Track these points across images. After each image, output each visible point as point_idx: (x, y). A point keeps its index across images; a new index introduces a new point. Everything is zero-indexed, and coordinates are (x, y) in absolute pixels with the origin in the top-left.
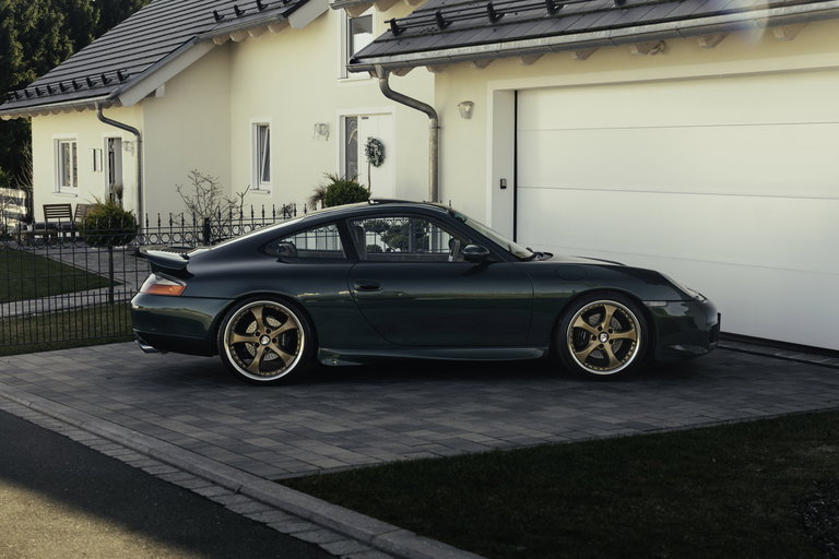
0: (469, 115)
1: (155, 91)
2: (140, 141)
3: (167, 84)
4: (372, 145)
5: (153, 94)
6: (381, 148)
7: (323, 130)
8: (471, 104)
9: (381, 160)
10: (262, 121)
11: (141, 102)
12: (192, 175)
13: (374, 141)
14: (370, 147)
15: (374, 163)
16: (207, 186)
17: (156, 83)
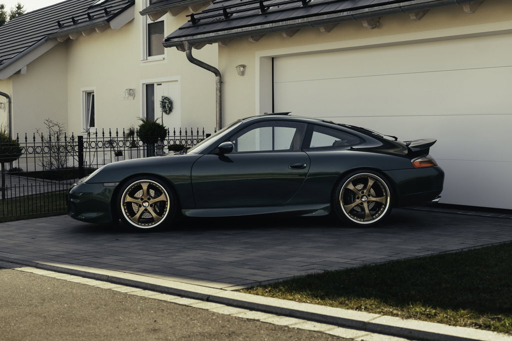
0: (243, 73)
1: (20, 71)
2: (10, 102)
3: (28, 66)
4: (165, 101)
5: (19, 72)
6: (171, 103)
7: (131, 93)
8: (244, 66)
9: (171, 110)
10: (89, 89)
11: (10, 78)
12: (46, 122)
13: (166, 98)
14: (162, 102)
15: (166, 112)
16: (56, 129)
17: (21, 65)
